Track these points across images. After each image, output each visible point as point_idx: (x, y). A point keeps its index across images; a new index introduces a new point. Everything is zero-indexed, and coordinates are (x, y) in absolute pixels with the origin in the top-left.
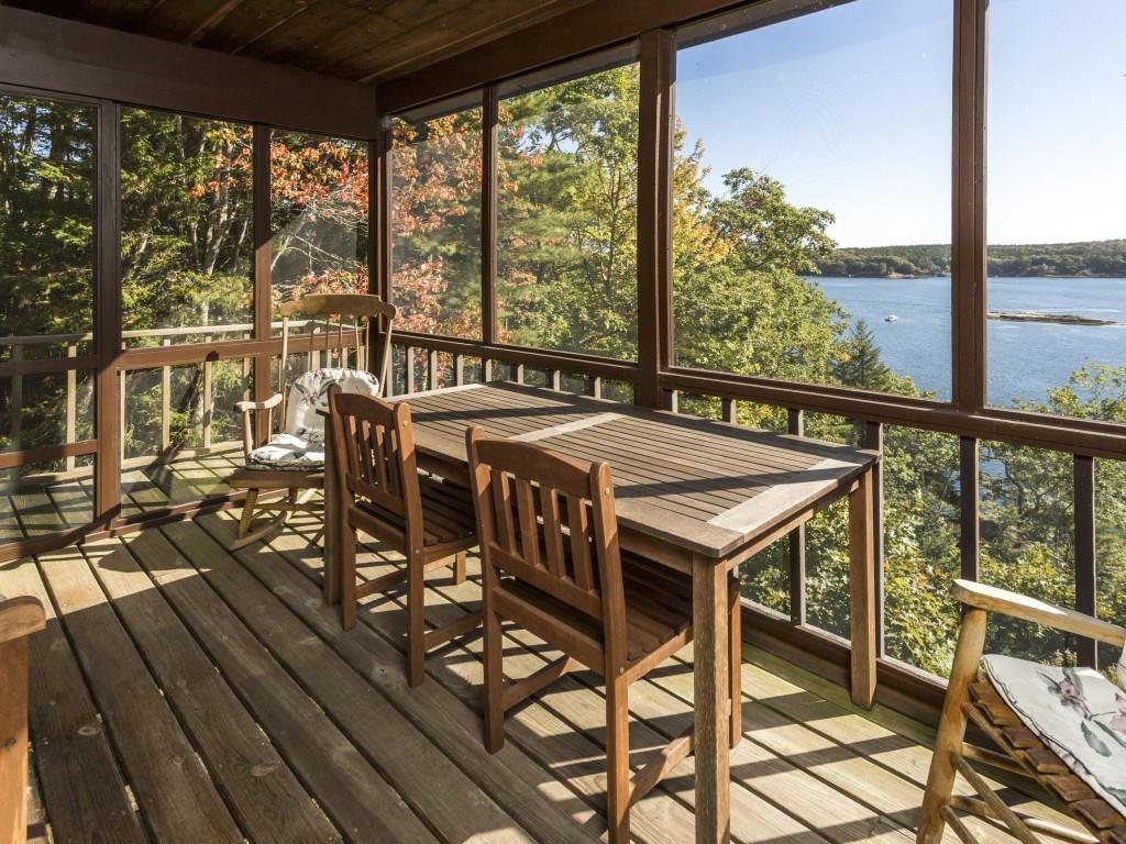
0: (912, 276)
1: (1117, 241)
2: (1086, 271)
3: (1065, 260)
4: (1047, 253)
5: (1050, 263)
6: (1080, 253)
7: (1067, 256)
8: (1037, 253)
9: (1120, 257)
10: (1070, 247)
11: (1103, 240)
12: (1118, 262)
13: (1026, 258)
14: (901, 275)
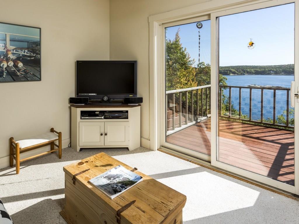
0: (236, 74)
1: (290, 64)
2: (282, 73)
3: (277, 70)
4: (272, 68)
5: (273, 71)
6: (281, 68)
7: (277, 69)
8: (270, 68)
9: (291, 69)
10: (278, 66)
11: (287, 64)
12: (291, 71)
13: (267, 69)
14: (233, 74)
